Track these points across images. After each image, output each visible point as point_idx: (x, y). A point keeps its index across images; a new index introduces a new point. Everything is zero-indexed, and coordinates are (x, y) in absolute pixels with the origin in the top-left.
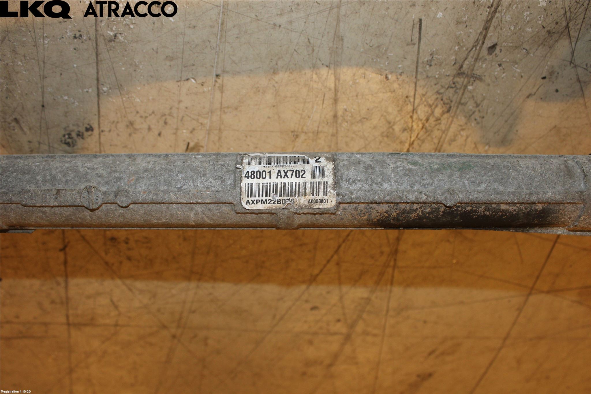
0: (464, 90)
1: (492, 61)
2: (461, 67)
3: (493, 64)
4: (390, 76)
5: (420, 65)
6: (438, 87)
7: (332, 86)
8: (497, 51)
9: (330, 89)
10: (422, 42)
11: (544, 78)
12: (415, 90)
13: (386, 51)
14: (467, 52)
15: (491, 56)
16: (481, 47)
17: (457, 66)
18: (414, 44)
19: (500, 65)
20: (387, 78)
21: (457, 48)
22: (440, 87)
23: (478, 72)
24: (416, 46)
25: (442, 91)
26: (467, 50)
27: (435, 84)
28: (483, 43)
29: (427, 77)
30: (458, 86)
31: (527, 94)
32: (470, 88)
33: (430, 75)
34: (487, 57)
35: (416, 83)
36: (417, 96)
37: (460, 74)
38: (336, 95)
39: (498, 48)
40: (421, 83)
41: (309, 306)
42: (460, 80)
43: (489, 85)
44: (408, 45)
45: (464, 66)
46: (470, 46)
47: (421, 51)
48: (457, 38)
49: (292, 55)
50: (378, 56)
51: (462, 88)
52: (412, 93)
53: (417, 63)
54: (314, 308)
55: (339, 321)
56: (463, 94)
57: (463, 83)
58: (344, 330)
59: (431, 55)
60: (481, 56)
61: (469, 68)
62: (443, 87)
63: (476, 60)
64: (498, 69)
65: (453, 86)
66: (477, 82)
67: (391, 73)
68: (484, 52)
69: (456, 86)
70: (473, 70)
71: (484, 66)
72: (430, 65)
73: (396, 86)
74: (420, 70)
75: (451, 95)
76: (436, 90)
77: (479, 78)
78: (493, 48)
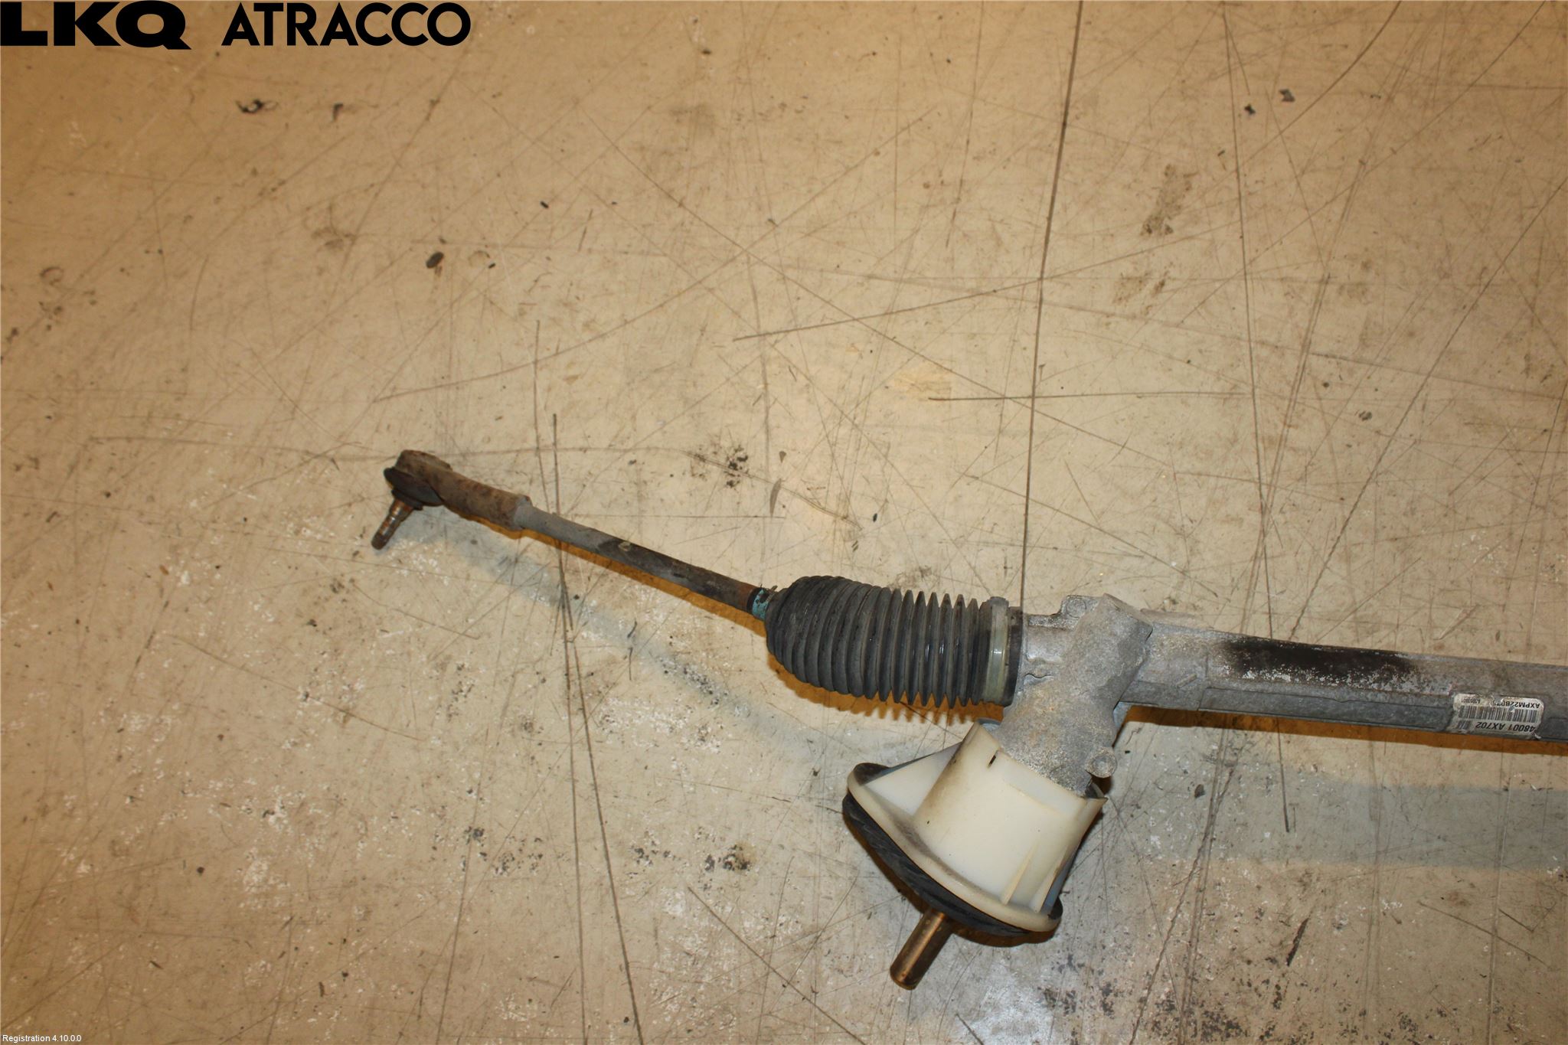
0: (1221, 745)
1: (1196, 777)
2: (1231, 774)
3: (1194, 775)
4: (1312, 769)
5: (1279, 779)
6: (1254, 751)
7: (1377, 764)
8: (1193, 789)
9: (1379, 760)
10: (1282, 806)
11: (1127, 752)
12: (1280, 749)
13: (1321, 800)
14: (1229, 790)
15: (1199, 783)
16: (1213, 795)
17: (1236, 775)
18: (1290, 804)
19: (1185, 772)
20: (1316, 768)
21: (1241, 797)
22: (1252, 750)
23: (1210, 766)
24: (1287, 802)
25: (1248, 746)
26: (1229, 794)
27: (1257, 755)
28: (1212, 800)
29: (1269, 765)
30: (1229, 750)
31: (1141, 732)
32: (1215, 747)
33: (1266, 767)
34: (1203, 783)
35: (1281, 758)
36: (1277, 742)
37: (1231, 766)
38: (1372, 753)
39: (1193, 792)
40: (1274, 758)
41: (1375, 422)
42: (1229, 758)
43: (1193, 748)
44: (1298, 804)
45: (1228, 774)
46: (1225, 799)
47: (1282, 796)
48: (1243, 808)
49: (1424, 805)
50: (1329, 794)
51: (1224, 747)
52: (1283, 746)
53: (1283, 783)
54: (1366, 417)
55: (1326, 385)
56: (1222, 739)
57: (1225, 754)
58: (1313, 361)
59: (1269, 791)
60: (1211, 785)
61: (1222, 771)
62: (1248, 750)
63: (1215, 781)
64: (1186, 768)
65: (1236, 751)
66: (1208, 754)
67: (1311, 773)
68: (1207, 788)
69: (1233, 750)
70: (1217, 769)
71: (1204, 773)
72: (1267, 778)
73: (1304, 757)
74: (1279, 774)
75: (1236, 739)
76: (1256, 747)
77: (1207, 758)
78: (1199, 793)
